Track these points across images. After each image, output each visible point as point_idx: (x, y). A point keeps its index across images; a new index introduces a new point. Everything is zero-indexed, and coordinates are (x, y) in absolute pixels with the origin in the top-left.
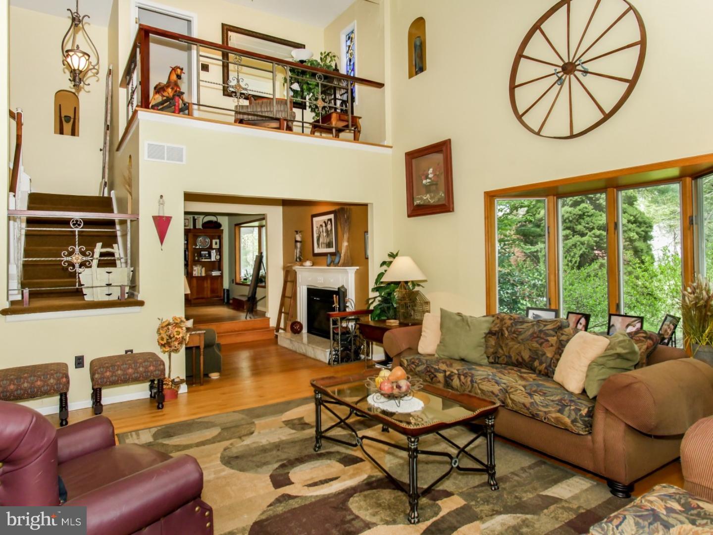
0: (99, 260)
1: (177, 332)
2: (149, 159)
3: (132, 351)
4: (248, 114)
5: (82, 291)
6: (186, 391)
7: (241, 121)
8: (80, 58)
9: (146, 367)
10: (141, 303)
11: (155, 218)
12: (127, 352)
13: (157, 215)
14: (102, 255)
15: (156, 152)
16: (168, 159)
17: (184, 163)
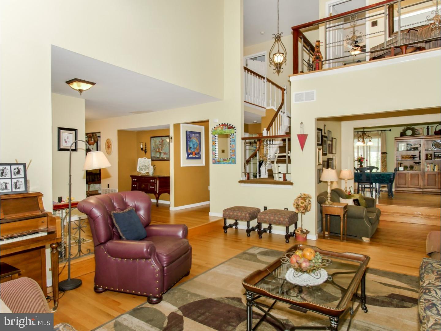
0: (277, 160)
1: (301, 202)
2: (296, 103)
3: (287, 209)
4: (378, 51)
5: (273, 175)
6: (315, 239)
7: (374, 58)
8: (281, 56)
9: (279, 218)
10: (291, 184)
11: (299, 136)
12: (285, 209)
13: (300, 134)
14: (279, 157)
15: (299, 97)
16: (306, 100)
17: (315, 100)
